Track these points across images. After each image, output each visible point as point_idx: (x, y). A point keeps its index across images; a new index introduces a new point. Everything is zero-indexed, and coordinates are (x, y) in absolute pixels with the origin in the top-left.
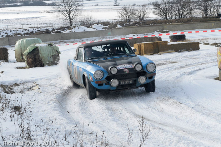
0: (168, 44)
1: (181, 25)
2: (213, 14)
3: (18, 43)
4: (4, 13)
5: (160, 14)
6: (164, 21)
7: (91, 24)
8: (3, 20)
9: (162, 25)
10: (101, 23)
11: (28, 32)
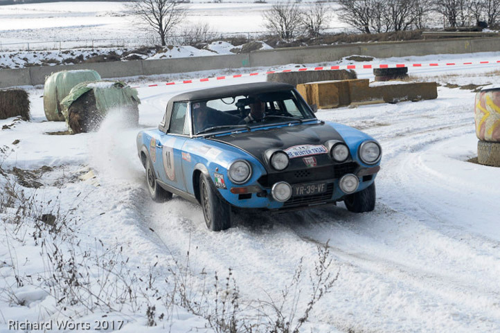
0: (371, 85)
1: (397, 46)
2: (467, 21)
3: (50, 80)
4: (21, 17)
5: (354, 21)
6: (362, 36)
7: (206, 42)
8: (18, 31)
9: (357, 45)
10: (227, 40)
11: (71, 57)
